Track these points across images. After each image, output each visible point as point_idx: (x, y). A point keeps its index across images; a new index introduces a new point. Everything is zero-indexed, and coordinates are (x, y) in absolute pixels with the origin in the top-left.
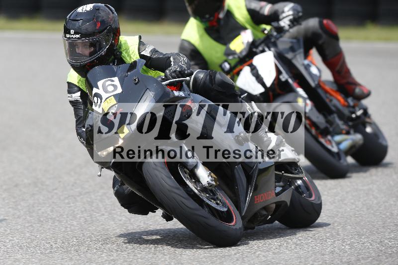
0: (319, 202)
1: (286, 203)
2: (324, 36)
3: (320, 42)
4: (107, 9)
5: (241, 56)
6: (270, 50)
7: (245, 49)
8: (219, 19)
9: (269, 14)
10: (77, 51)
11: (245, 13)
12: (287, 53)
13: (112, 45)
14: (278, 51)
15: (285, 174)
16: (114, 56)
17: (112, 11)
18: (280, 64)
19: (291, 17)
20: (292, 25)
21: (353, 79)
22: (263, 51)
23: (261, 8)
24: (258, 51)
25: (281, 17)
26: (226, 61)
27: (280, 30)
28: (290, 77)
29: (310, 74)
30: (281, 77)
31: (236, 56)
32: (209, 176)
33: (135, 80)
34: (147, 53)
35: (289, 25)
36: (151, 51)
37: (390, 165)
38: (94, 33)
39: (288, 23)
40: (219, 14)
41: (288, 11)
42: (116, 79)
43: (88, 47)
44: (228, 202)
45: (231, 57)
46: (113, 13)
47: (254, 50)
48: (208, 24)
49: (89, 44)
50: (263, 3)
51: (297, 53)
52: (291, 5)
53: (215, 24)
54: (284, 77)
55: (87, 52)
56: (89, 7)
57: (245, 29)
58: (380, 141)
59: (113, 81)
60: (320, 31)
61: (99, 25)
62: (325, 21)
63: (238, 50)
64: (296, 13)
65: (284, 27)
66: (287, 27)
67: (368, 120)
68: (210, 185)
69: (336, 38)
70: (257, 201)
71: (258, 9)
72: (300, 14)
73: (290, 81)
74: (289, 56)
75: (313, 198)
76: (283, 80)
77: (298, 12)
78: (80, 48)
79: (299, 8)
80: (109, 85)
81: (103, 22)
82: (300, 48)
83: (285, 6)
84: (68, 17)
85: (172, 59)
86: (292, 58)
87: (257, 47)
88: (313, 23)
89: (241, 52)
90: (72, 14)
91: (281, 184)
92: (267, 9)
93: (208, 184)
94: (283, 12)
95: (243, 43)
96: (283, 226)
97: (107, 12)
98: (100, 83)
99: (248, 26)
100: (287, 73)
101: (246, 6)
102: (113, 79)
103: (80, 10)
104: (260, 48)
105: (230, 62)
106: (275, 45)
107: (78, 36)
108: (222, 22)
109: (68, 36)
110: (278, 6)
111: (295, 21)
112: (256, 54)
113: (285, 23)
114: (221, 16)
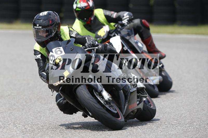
0: (155, 109)
1: (141, 109)
2: (143, 28)
3: (141, 31)
4: (54, 14)
5: (104, 38)
6: (118, 35)
7: (106, 34)
8: (91, 20)
9: (116, 17)
10: (39, 34)
11: (104, 17)
12: (126, 36)
13: (57, 32)
14: (121, 35)
15: (141, 95)
16: (58, 37)
17: (56, 15)
18: (123, 42)
19: (128, 19)
20: (128, 23)
21: (157, 49)
22: (114, 36)
23: (112, 15)
24: (112, 35)
25: (123, 19)
26: (96, 41)
27: (123, 25)
28: (129, 48)
29: (138, 46)
30: (124, 48)
31: (101, 38)
32: (108, 95)
33: (71, 48)
34: (73, 35)
35: (127, 23)
36: (76, 34)
37: (174, 92)
38: (48, 25)
39: (127, 21)
40: (91, 18)
41: (126, 16)
42: (61, 48)
43: (45, 32)
44: (117, 108)
45: (98, 39)
46: (57, 16)
47: (110, 35)
48: (86, 23)
49: (45, 31)
50: (113, 12)
51: (131, 36)
52: (127, 13)
53: (89, 23)
54: (125, 48)
55: (45, 35)
56: (45, 13)
57: (104, 25)
58: (169, 79)
59: (60, 49)
60: (141, 25)
61: (51, 22)
62: (143, 21)
63: (102, 36)
64: (130, 16)
65: (125, 23)
66: (126, 24)
67: (163, 69)
68: (109, 100)
69: (148, 29)
70: (130, 108)
71: (110, 15)
72: (133, 17)
73: (129, 50)
74: (127, 38)
75: (152, 107)
76: (125, 50)
77: (132, 16)
78: (41, 33)
79: (131, 14)
80: (59, 51)
81: (52, 20)
82: (132, 34)
83: (124, 14)
84: (35, 18)
85: (86, 38)
86: (129, 39)
87: (111, 34)
88: (137, 21)
89: (104, 36)
90: (37, 17)
91: (139, 100)
92: (114, 15)
93: (108, 99)
94: (124, 16)
95: (104, 32)
96: (138, 120)
97: (54, 15)
98: (54, 50)
99: (105, 24)
100: (127, 46)
101: (104, 14)
102: (60, 48)
103: (41, 14)
104: (113, 34)
105: (98, 41)
106: (120, 33)
107: (40, 27)
108: (92, 22)
109: (35, 27)
110: (121, 13)
111: (130, 21)
112: (111, 37)
113: (125, 22)
114: (92, 19)
